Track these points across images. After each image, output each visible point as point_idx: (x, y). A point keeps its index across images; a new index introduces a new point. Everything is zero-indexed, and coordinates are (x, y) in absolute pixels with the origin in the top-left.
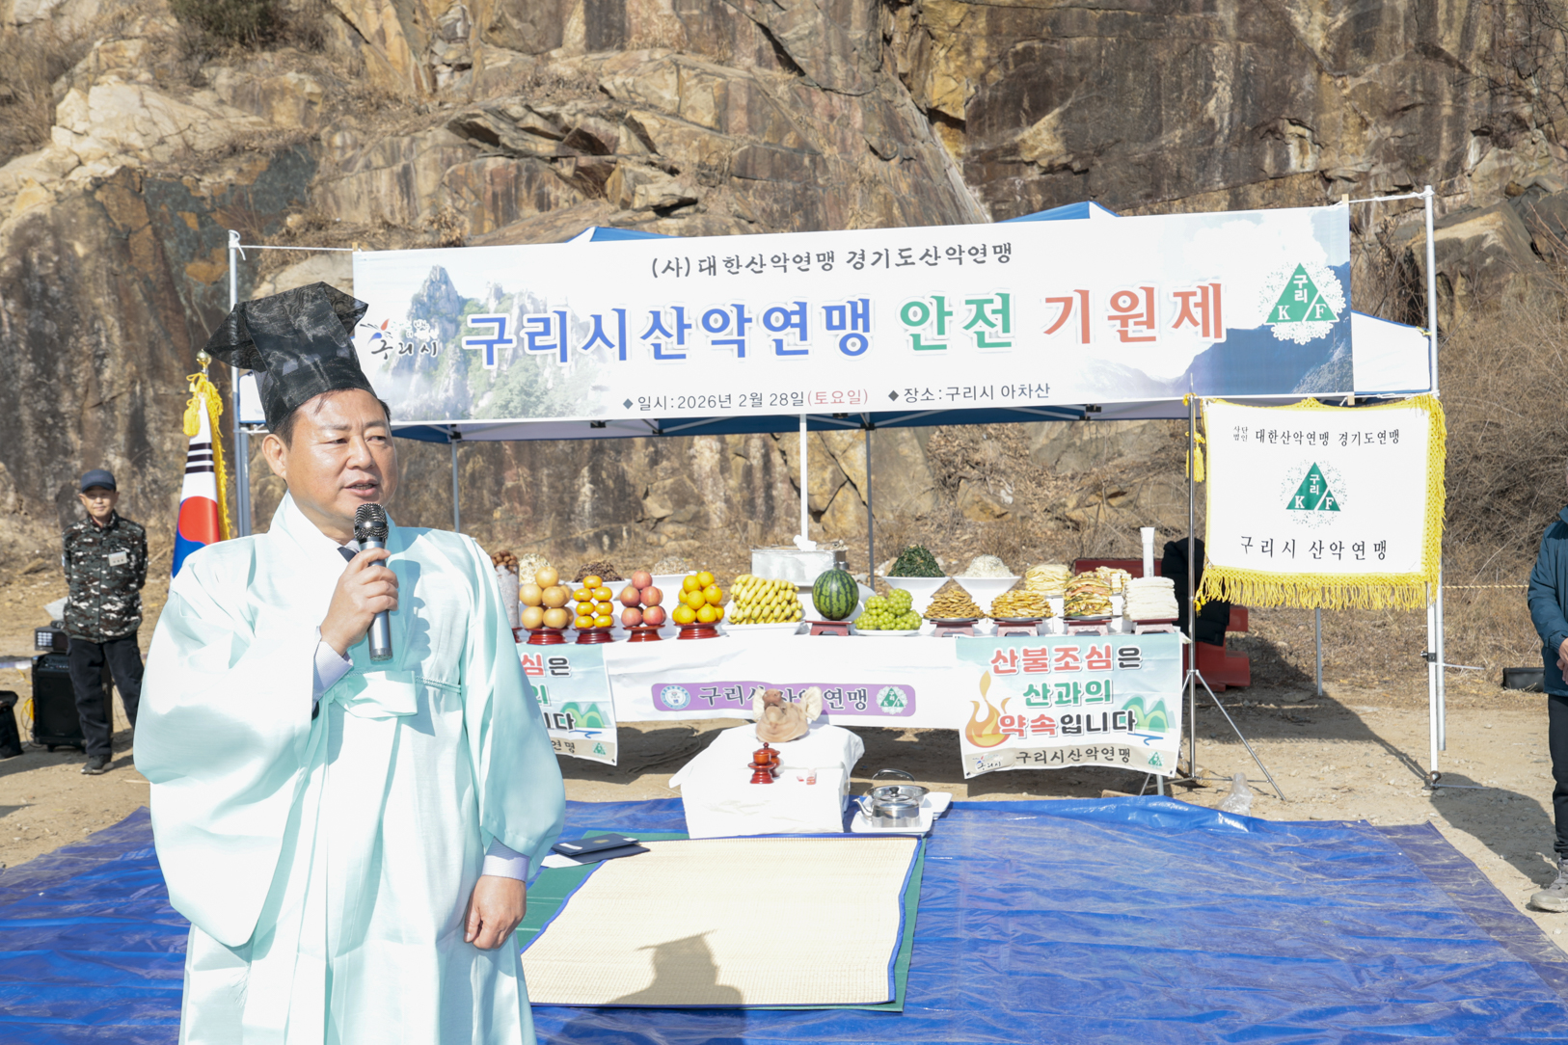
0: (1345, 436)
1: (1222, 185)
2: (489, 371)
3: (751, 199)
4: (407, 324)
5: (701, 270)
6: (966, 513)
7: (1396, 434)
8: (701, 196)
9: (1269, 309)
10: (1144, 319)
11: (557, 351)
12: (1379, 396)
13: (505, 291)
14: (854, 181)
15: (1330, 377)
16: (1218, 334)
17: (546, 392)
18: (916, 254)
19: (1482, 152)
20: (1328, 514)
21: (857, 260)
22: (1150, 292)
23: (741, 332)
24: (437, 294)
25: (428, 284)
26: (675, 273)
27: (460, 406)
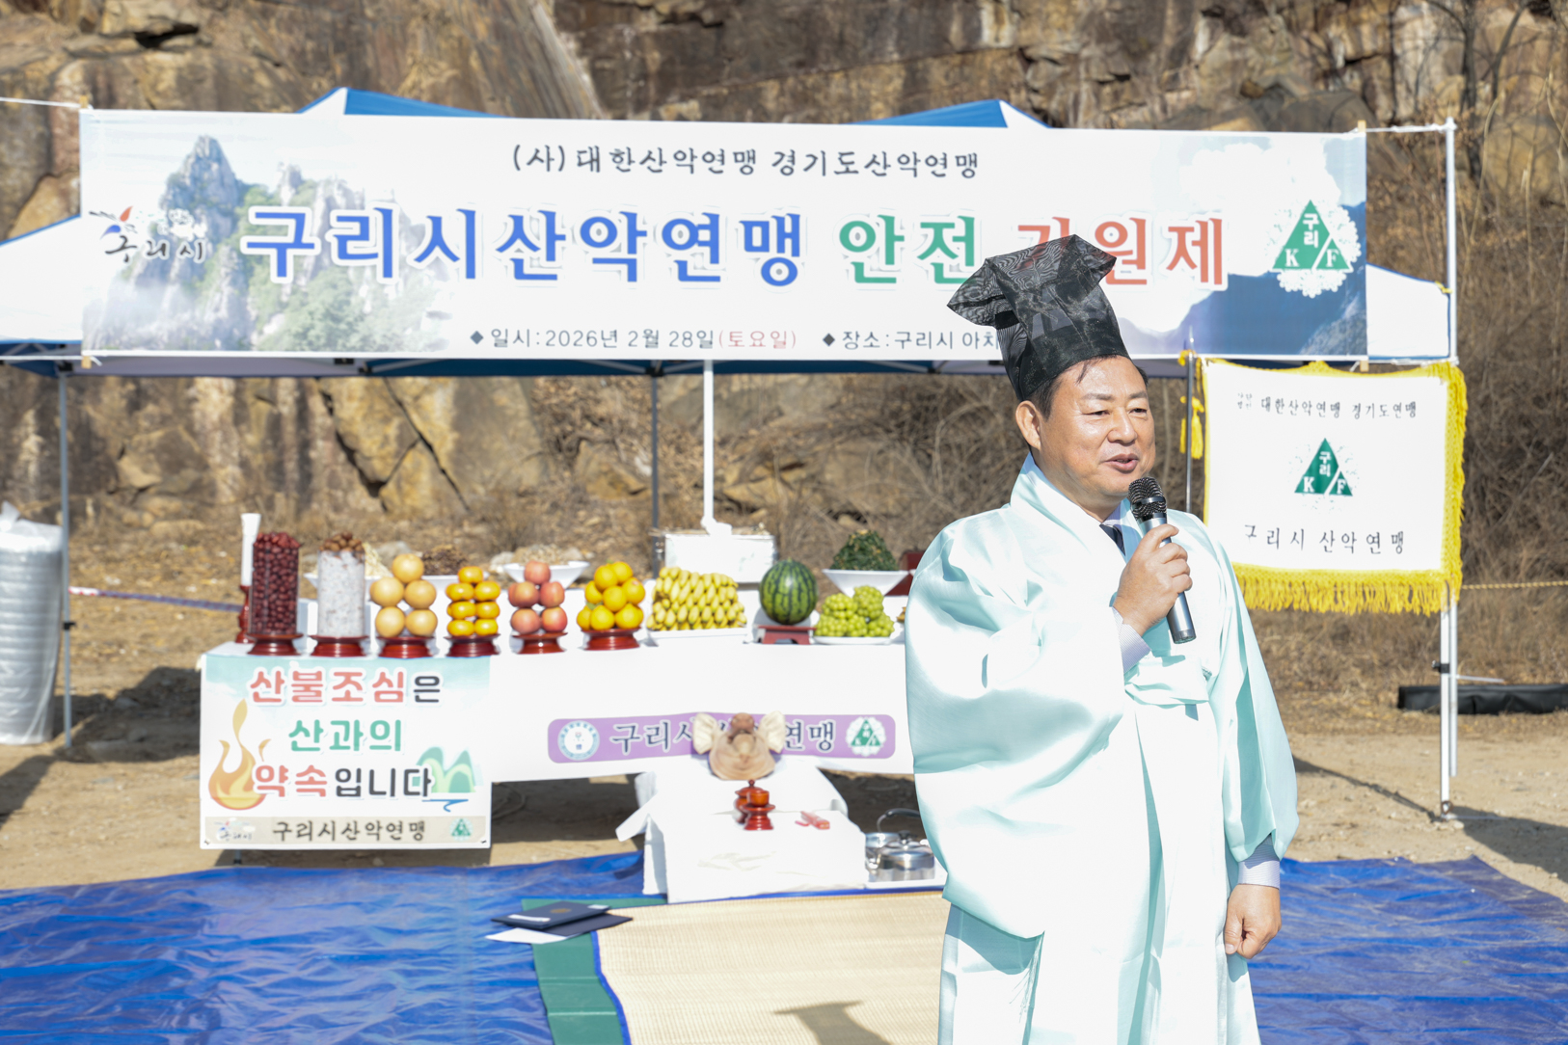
0: (1358, 407)
1: (895, 57)
2: (280, 286)
4: (160, 216)
5: (580, 164)
7: (1412, 406)
9: (1276, 253)
10: (1134, 257)
11: (379, 262)
12: (1395, 362)
13: (305, 175)
15: (1341, 336)
16: (1218, 281)
17: (362, 317)
18: (860, 161)
19: (1212, 39)
20: (1340, 498)
21: (786, 164)
22: (1141, 224)
23: (632, 249)
24: (206, 176)
25: (192, 160)
26: (545, 165)
27: (237, 332)
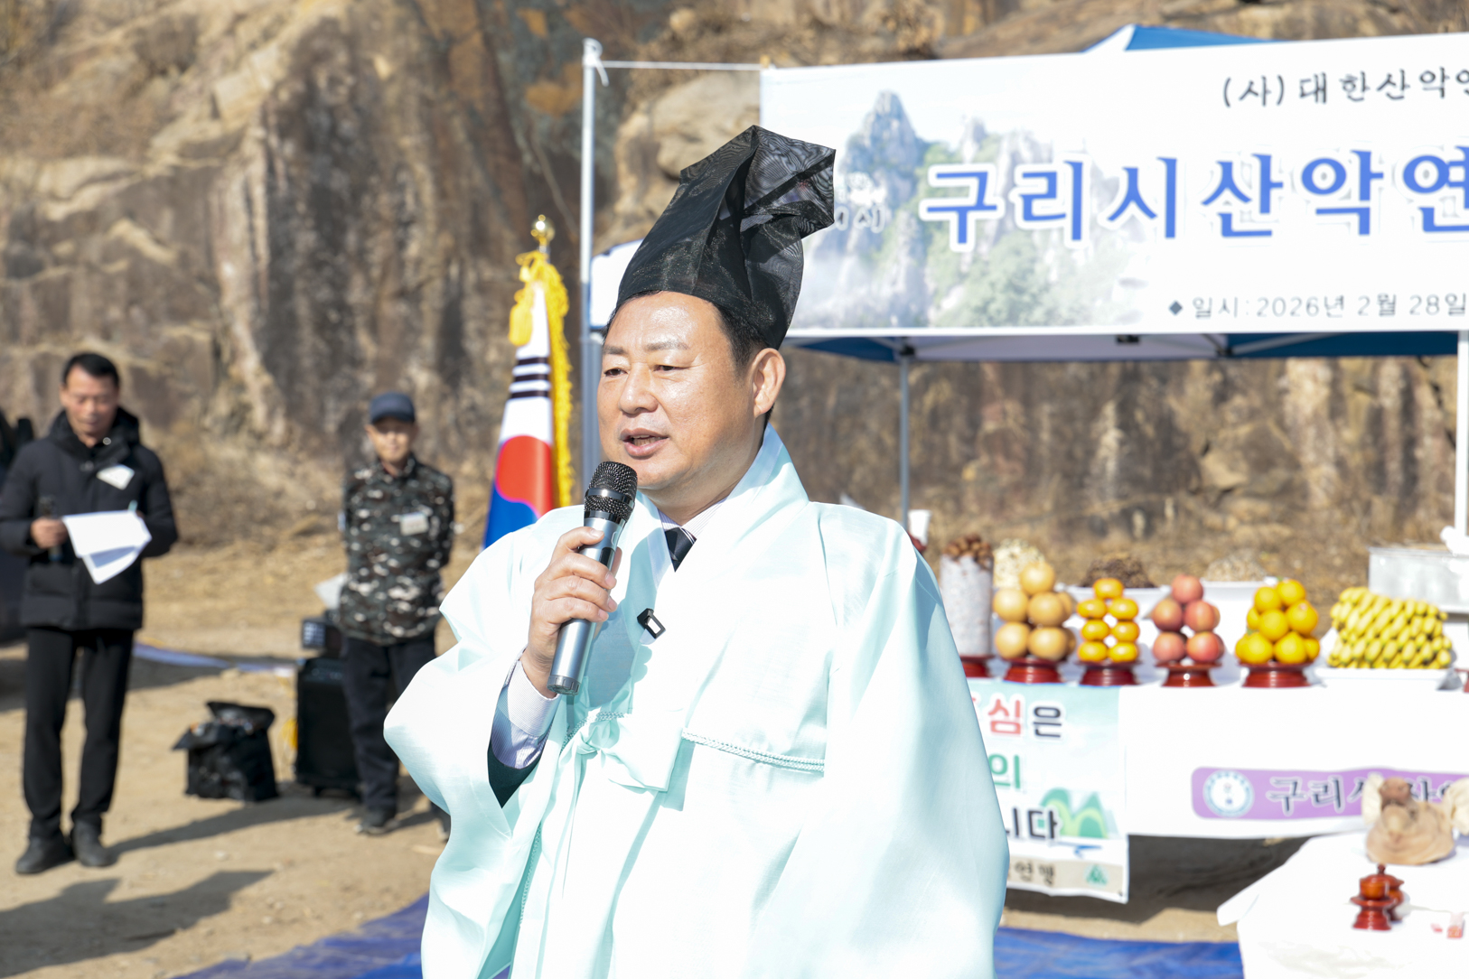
2: (960, 255)
5: (1303, 95)
11: (1067, 223)
13: (989, 128)
17: (1046, 288)
23: (1365, 194)
24: (886, 135)
25: (872, 119)
26: (1260, 99)
27: (914, 308)
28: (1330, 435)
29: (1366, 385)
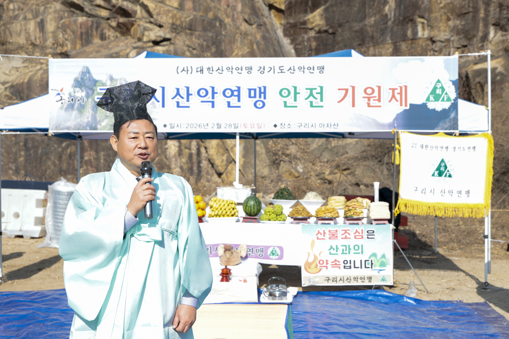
0: (455, 148)
1: (390, 41)
3: (194, 39)
4: (71, 90)
5: (197, 72)
6: (283, 176)
7: (474, 147)
8: (172, 37)
9: (427, 96)
10: (377, 98)
12: (469, 132)
13: (114, 77)
14: (237, 33)
15: (449, 124)
16: (406, 106)
18: (286, 69)
19: (496, 33)
20: (448, 178)
21: (262, 70)
22: (379, 88)
23: (213, 98)
24: (85, 78)
25: (81, 73)
26: (186, 72)
27: (94, 125)
28: (179, 160)
29: (188, 147)
